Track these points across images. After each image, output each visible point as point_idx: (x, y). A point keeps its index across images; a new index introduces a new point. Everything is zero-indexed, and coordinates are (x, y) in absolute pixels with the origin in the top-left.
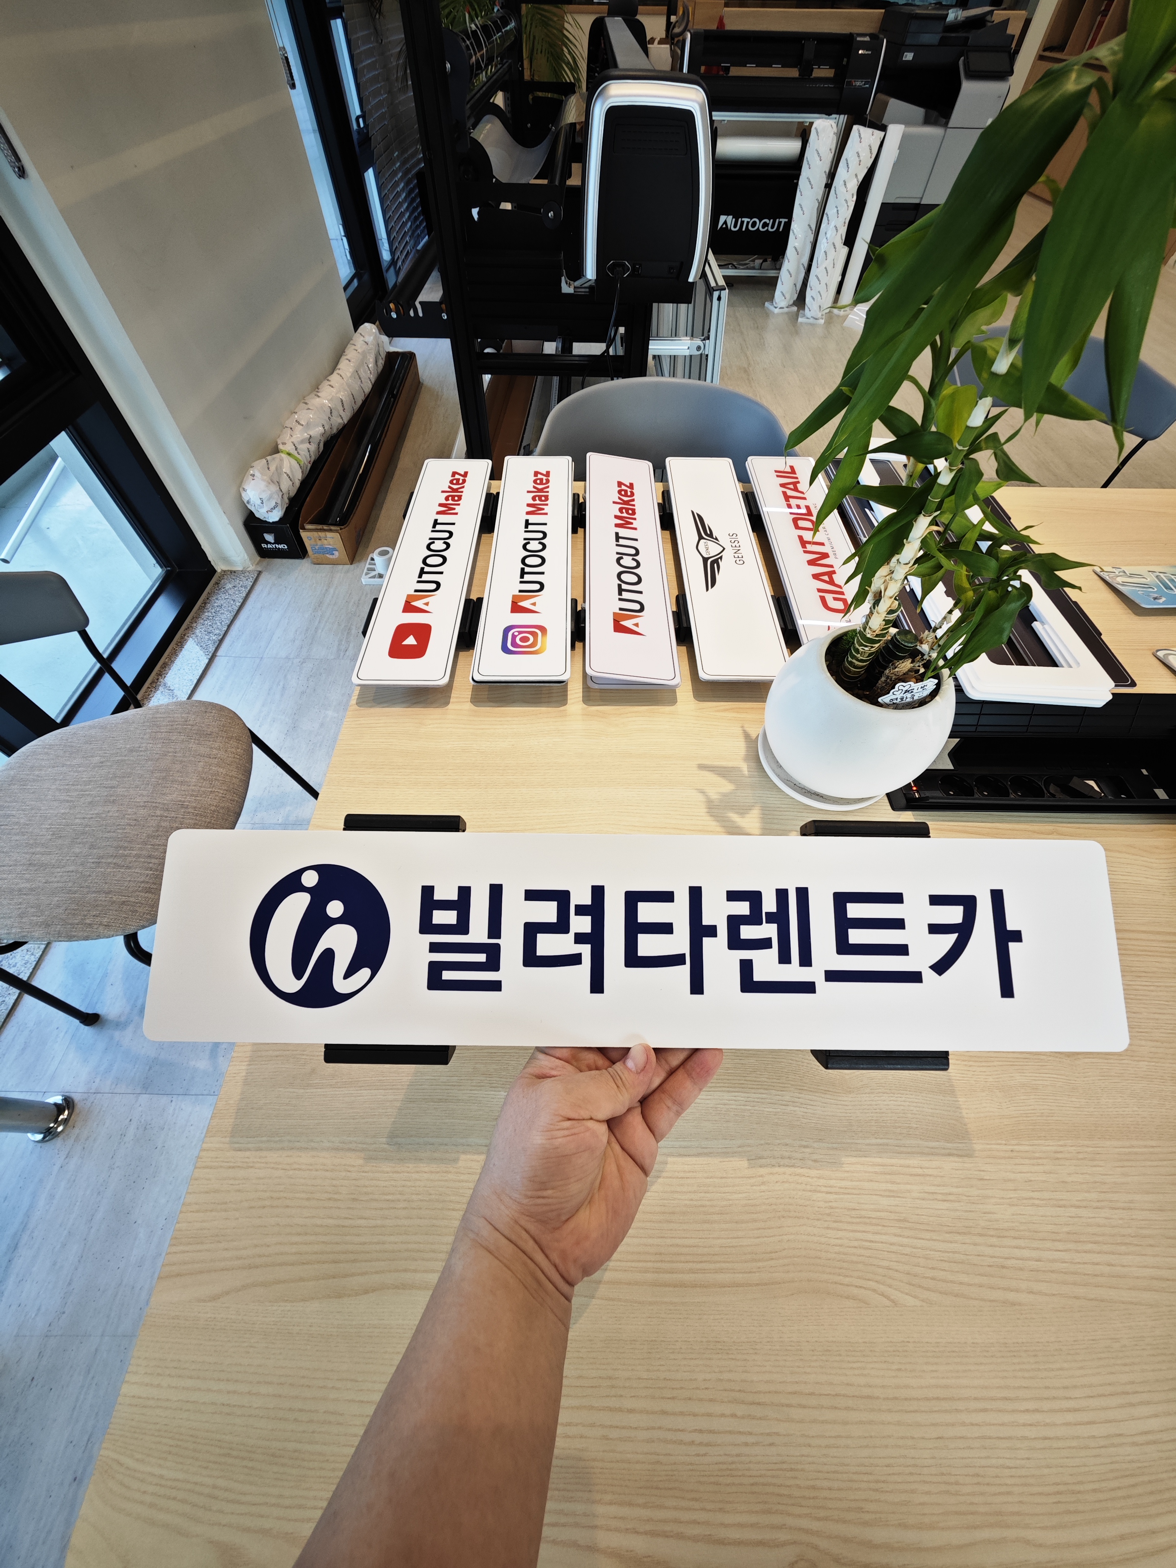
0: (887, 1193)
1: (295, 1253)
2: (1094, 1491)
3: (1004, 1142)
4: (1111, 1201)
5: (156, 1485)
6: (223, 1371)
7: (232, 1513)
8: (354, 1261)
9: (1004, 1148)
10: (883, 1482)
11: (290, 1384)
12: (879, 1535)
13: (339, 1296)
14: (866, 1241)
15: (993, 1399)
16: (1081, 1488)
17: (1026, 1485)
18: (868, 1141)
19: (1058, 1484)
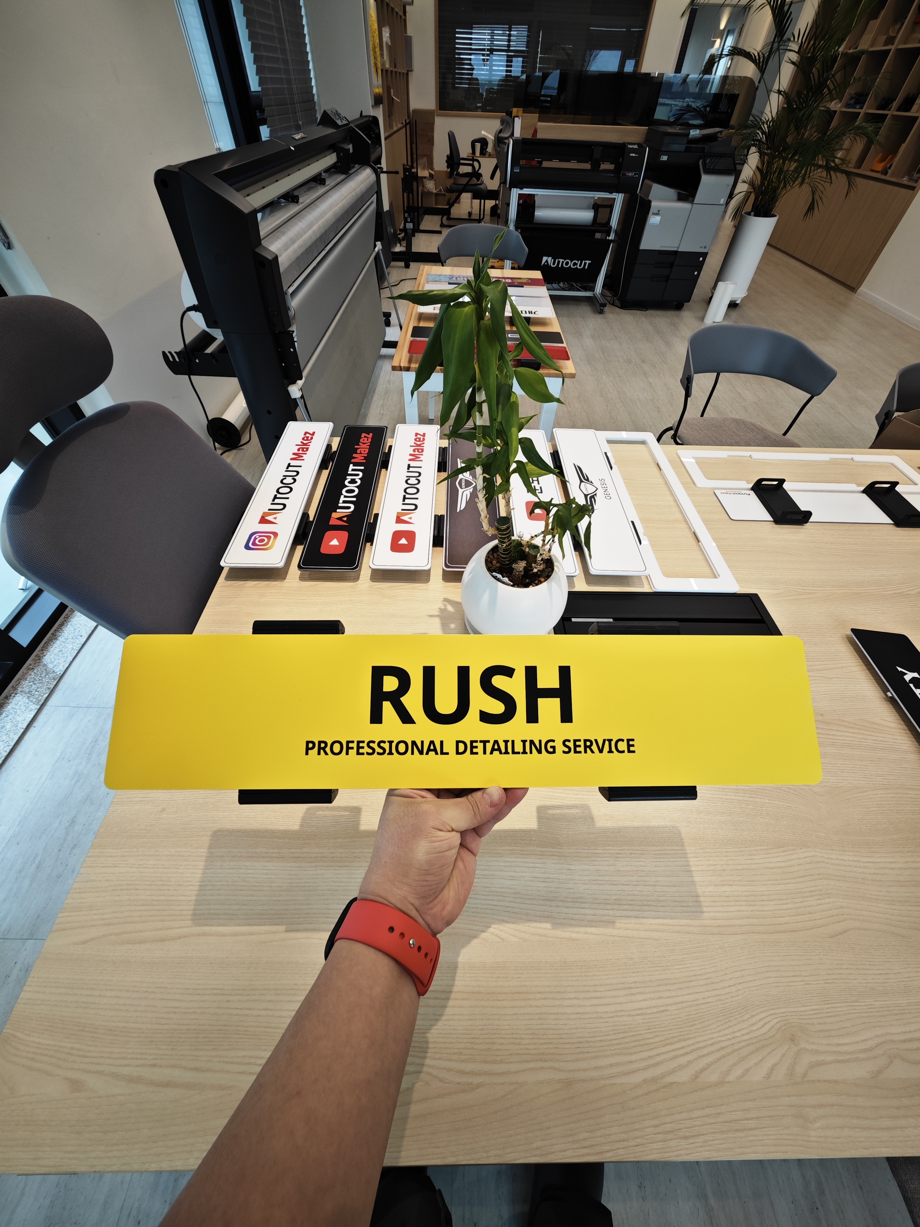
0: (509, 878)
1: (138, 916)
2: (601, 1041)
3: (587, 848)
4: (645, 881)
5: (36, 1047)
6: (85, 984)
7: (81, 1063)
8: (174, 920)
9: (587, 851)
10: (477, 1038)
11: (126, 991)
12: (469, 1067)
13: (163, 940)
14: (491, 905)
15: (551, 993)
16: (593, 1039)
17: (561, 1038)
18: (504, 848)
19: (579, 1038)
